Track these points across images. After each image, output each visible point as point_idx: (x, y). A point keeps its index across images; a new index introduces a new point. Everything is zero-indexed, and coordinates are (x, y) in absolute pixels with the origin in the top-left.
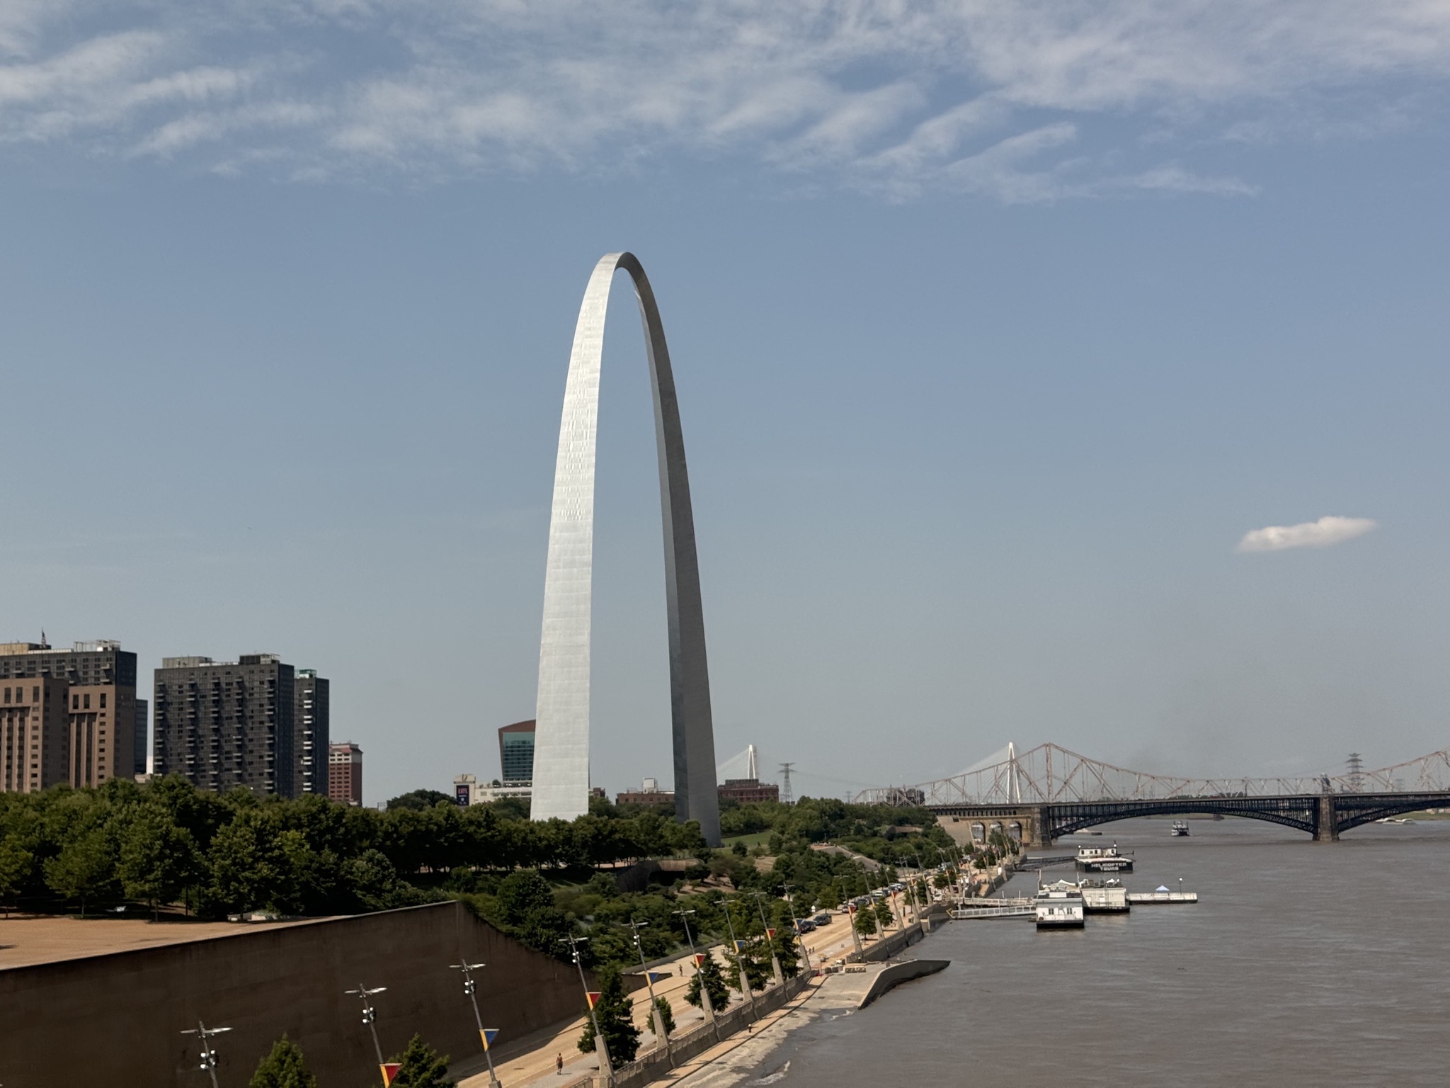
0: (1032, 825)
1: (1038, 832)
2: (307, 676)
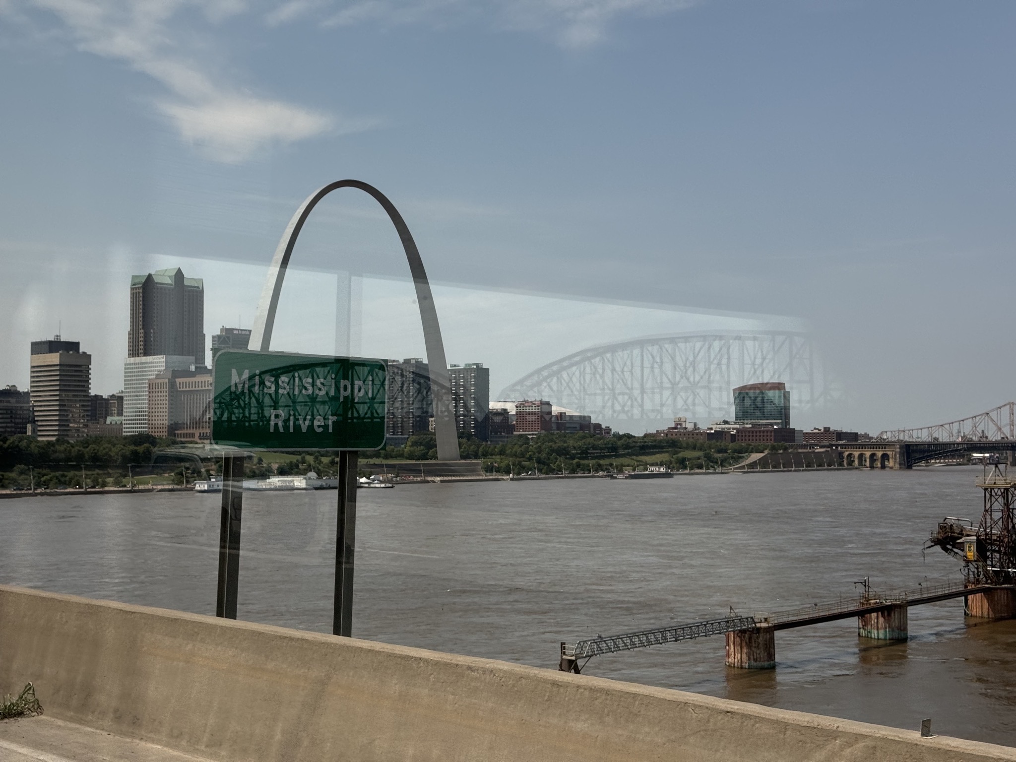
0: (895, 455)
1: (898, 460)
2: (475, 367)
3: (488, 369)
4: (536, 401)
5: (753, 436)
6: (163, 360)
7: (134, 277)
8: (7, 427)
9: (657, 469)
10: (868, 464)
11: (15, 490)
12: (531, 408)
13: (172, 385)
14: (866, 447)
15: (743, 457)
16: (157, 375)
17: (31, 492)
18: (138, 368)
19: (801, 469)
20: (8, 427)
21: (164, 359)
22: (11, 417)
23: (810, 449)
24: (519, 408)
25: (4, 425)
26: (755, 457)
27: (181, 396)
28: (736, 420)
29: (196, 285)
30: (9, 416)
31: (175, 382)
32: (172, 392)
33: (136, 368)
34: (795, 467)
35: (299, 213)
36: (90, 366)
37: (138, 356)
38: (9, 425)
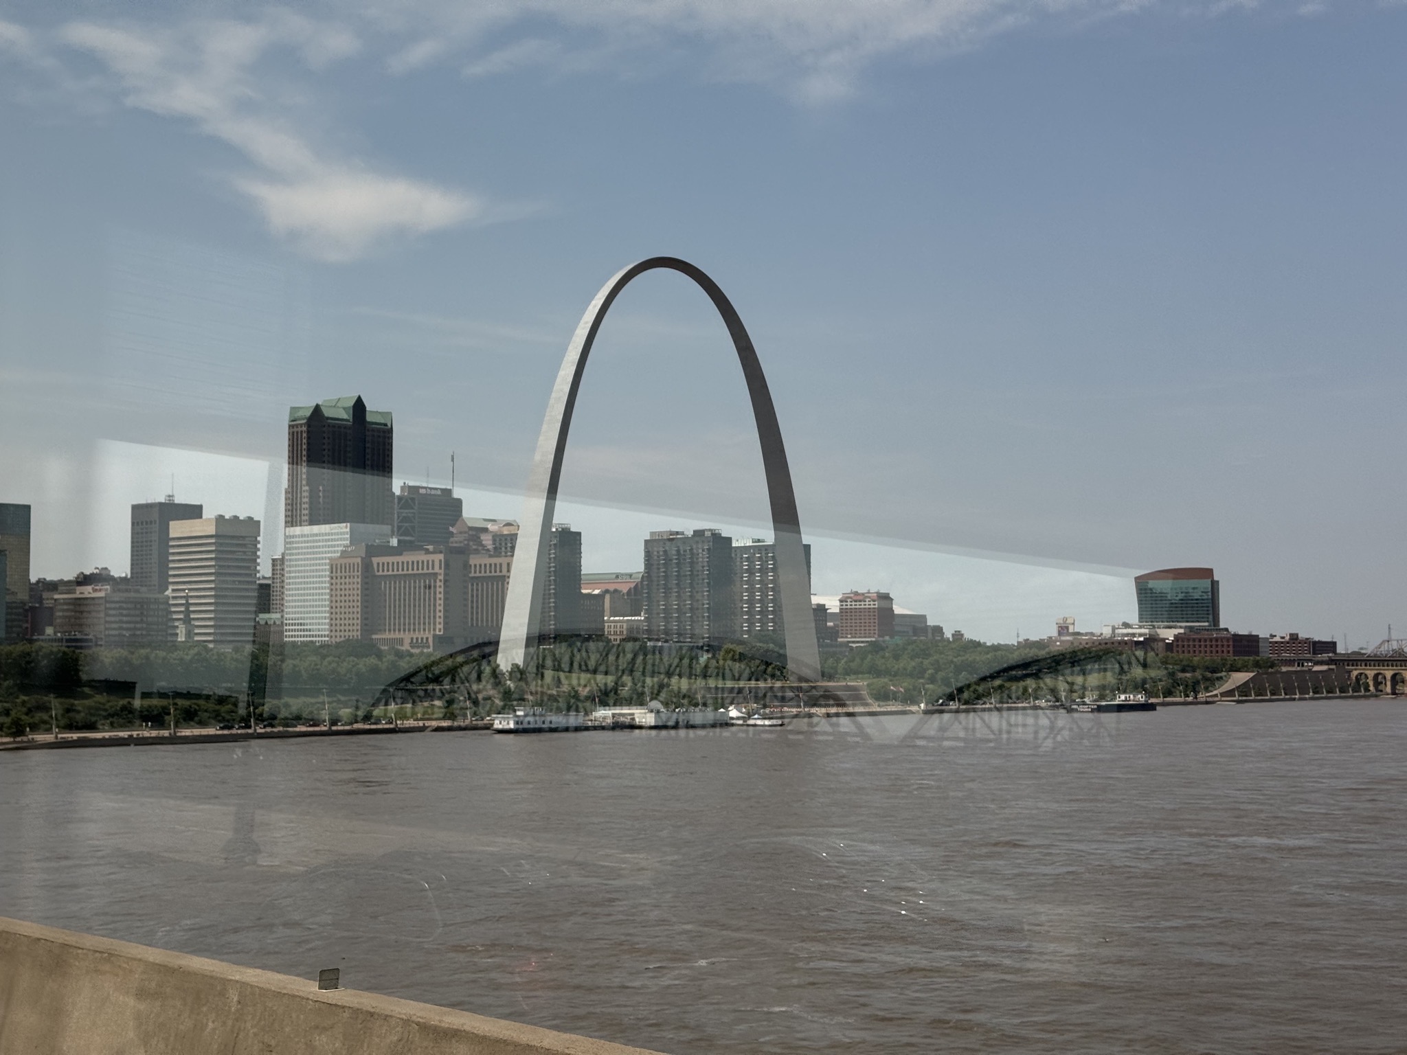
3: (810, 545)
4: (869, 593)
5: (1200, 646)
6: (345, 530)
7: (293, 409)
8: (135, 629)
9: (1132, 696)
10: (1389, 689)
11: (222, 728)
12: (862, 603)
13: (367, 567)
14: (1359, 663)
15: (1221, 678)
16: (343, 552)
17: (250, 731)
18: (308, 542)
19: (1307, 696)
20: (139, 629)
21: (348, 530)
22: (142, 613)
23: (1299, 666)
24: (844, 604)
25: (132, 626)
26: (1240, 678)
27: (381, 584)
28: (1140, 622)
29: (383, 421)
30: (138, 612)
31: (371, 562)
32: (366, 577)
33: (305, 542)
34: (1300, 694)
35: (595, 306)
36: (259, 539)
37: (301, 526)
38: (138, 626)
